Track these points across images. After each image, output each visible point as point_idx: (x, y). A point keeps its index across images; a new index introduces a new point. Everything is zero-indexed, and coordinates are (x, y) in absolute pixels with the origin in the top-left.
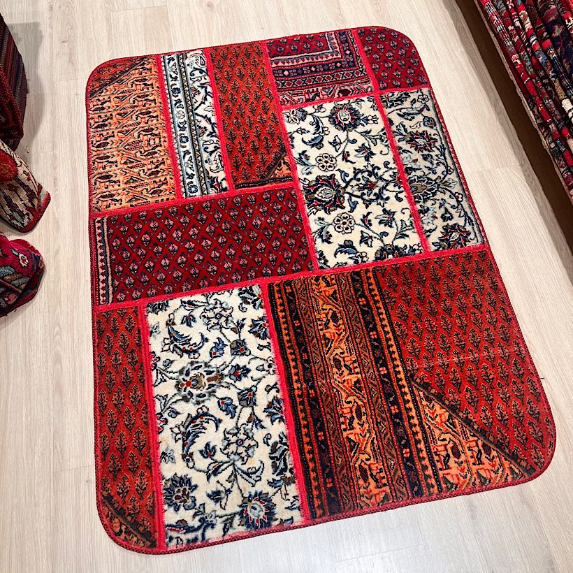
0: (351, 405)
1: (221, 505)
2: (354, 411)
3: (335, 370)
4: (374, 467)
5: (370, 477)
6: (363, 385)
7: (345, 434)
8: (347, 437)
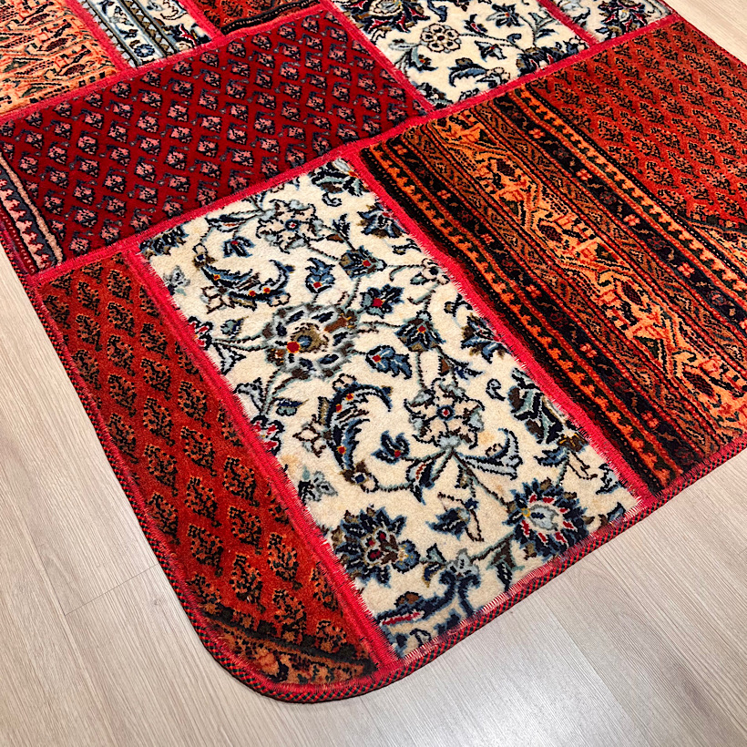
0: (611, 287)
1: (470, 535)
2: (622, 294)
3: (552, 244)
4: (709, 367)
5: (713, 385)
6: (612, 251)
7: (629, 333)
8: (636, 338)
